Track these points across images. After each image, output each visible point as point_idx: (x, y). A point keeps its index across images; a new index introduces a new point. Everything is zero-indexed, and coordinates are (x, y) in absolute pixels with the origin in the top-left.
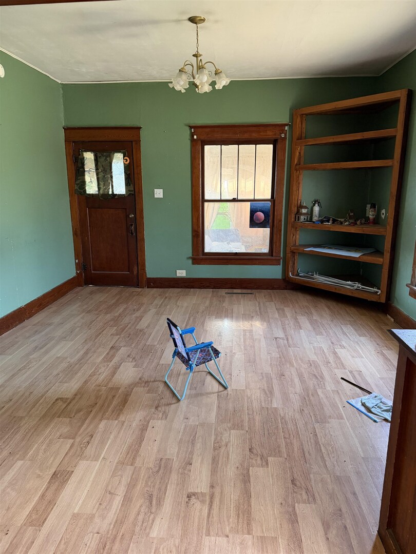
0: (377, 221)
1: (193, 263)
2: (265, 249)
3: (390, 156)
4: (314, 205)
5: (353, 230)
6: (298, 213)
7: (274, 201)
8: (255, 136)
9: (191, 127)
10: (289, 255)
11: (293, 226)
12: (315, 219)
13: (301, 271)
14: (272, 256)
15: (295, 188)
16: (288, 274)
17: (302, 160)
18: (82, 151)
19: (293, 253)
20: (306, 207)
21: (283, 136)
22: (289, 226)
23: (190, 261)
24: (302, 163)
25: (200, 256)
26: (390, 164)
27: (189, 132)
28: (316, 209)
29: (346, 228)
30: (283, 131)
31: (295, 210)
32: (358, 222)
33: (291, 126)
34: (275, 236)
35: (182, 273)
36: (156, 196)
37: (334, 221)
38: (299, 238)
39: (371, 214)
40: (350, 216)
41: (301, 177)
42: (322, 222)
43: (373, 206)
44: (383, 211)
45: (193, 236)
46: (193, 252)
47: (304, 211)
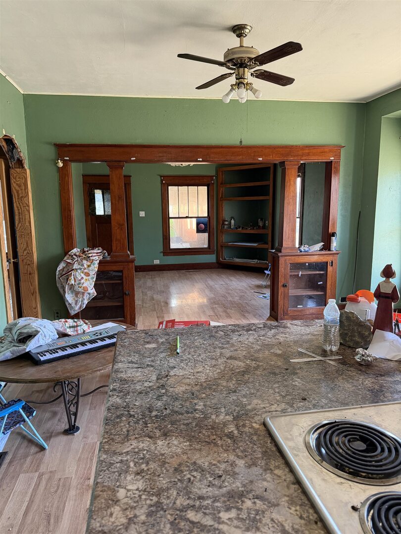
0: (264, 227)
1: (164, 256)
2: (206, 246)
3: (268, 194)
4: (231, 219)
5: (252, 232)
6: (223, 224)
7: (210, 218)
8: (197, 181)
9: (161, 176)
10: (219, 248)
11: (221, 232)
12: (232, 227)
13: (227, 257)
14: (210, 249)
15: (221, 211)
16: (220, 259)
17: (224, 194)
18: (94, 189)
19: (222, 246)
20: (227, 221)
21: (213, 182)
22: (219, 231)
23: (162, 254)
24: (223, 197)
25: (168, 251)
26: (268, 198)
27: (160, 179)
28: (233, 221)
29: (249, 231)
30: (212, 179)
31: (221, 222)
32: (255, 228)
33: (217, 177)
34: (211, 238)
35: (157, 262)
36: (140, 216)
37: (243, 228)
38: (225, 238)
39: (261, 224)
40: (251, 225)
41: (224, 204)
42: (237, 228)
43: (262, 220)
44: (267, 222)
45: (163, 239)
46: (163, 248)
47: (226, 223)
